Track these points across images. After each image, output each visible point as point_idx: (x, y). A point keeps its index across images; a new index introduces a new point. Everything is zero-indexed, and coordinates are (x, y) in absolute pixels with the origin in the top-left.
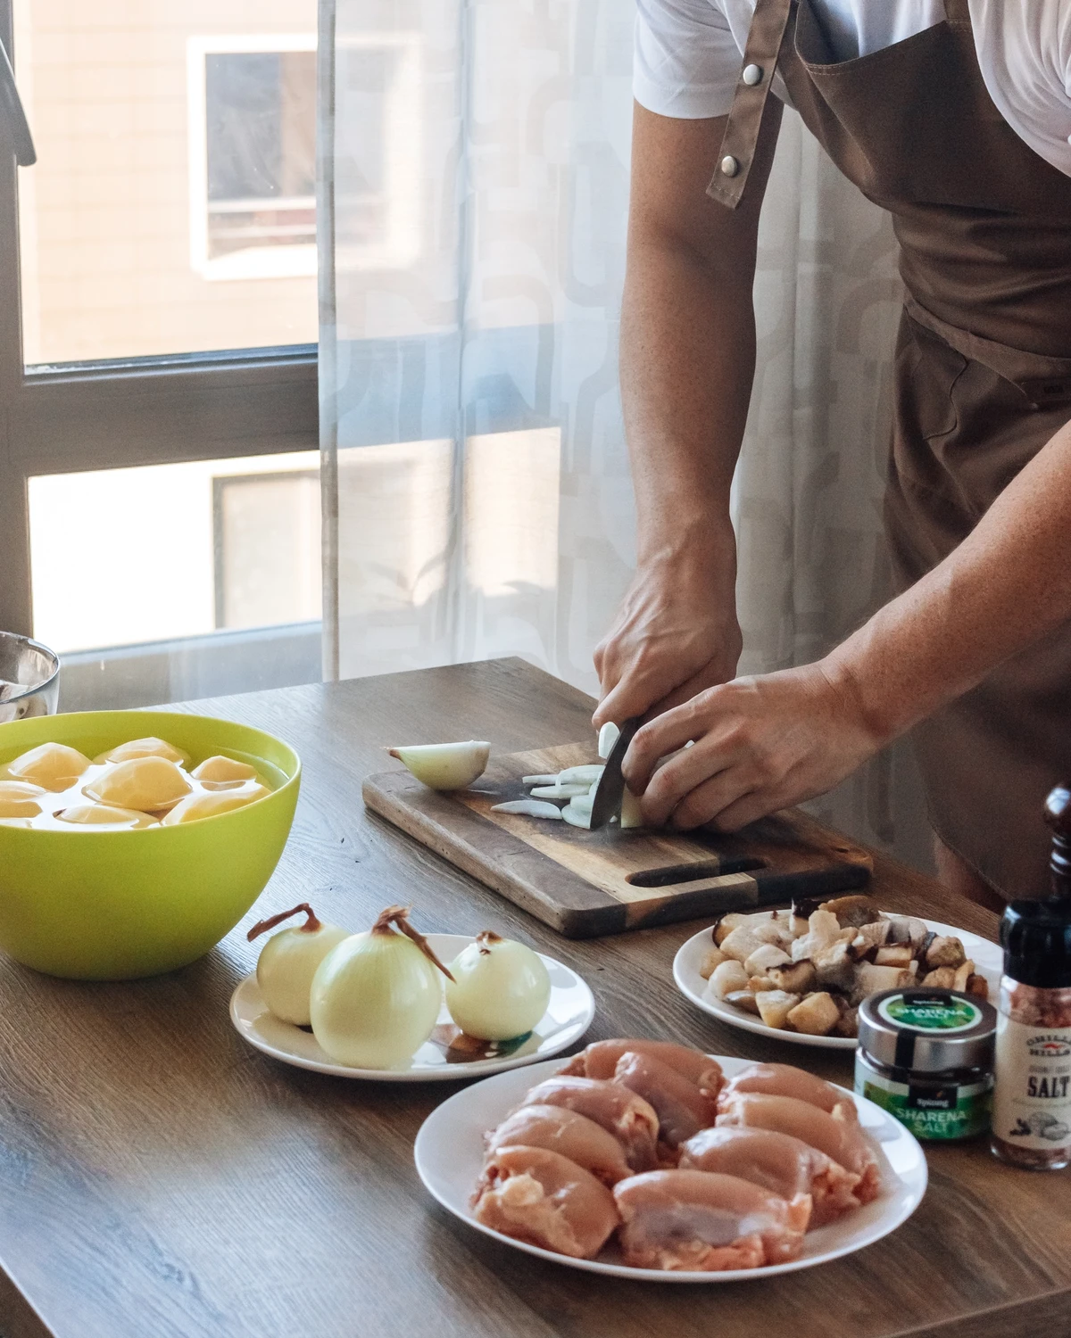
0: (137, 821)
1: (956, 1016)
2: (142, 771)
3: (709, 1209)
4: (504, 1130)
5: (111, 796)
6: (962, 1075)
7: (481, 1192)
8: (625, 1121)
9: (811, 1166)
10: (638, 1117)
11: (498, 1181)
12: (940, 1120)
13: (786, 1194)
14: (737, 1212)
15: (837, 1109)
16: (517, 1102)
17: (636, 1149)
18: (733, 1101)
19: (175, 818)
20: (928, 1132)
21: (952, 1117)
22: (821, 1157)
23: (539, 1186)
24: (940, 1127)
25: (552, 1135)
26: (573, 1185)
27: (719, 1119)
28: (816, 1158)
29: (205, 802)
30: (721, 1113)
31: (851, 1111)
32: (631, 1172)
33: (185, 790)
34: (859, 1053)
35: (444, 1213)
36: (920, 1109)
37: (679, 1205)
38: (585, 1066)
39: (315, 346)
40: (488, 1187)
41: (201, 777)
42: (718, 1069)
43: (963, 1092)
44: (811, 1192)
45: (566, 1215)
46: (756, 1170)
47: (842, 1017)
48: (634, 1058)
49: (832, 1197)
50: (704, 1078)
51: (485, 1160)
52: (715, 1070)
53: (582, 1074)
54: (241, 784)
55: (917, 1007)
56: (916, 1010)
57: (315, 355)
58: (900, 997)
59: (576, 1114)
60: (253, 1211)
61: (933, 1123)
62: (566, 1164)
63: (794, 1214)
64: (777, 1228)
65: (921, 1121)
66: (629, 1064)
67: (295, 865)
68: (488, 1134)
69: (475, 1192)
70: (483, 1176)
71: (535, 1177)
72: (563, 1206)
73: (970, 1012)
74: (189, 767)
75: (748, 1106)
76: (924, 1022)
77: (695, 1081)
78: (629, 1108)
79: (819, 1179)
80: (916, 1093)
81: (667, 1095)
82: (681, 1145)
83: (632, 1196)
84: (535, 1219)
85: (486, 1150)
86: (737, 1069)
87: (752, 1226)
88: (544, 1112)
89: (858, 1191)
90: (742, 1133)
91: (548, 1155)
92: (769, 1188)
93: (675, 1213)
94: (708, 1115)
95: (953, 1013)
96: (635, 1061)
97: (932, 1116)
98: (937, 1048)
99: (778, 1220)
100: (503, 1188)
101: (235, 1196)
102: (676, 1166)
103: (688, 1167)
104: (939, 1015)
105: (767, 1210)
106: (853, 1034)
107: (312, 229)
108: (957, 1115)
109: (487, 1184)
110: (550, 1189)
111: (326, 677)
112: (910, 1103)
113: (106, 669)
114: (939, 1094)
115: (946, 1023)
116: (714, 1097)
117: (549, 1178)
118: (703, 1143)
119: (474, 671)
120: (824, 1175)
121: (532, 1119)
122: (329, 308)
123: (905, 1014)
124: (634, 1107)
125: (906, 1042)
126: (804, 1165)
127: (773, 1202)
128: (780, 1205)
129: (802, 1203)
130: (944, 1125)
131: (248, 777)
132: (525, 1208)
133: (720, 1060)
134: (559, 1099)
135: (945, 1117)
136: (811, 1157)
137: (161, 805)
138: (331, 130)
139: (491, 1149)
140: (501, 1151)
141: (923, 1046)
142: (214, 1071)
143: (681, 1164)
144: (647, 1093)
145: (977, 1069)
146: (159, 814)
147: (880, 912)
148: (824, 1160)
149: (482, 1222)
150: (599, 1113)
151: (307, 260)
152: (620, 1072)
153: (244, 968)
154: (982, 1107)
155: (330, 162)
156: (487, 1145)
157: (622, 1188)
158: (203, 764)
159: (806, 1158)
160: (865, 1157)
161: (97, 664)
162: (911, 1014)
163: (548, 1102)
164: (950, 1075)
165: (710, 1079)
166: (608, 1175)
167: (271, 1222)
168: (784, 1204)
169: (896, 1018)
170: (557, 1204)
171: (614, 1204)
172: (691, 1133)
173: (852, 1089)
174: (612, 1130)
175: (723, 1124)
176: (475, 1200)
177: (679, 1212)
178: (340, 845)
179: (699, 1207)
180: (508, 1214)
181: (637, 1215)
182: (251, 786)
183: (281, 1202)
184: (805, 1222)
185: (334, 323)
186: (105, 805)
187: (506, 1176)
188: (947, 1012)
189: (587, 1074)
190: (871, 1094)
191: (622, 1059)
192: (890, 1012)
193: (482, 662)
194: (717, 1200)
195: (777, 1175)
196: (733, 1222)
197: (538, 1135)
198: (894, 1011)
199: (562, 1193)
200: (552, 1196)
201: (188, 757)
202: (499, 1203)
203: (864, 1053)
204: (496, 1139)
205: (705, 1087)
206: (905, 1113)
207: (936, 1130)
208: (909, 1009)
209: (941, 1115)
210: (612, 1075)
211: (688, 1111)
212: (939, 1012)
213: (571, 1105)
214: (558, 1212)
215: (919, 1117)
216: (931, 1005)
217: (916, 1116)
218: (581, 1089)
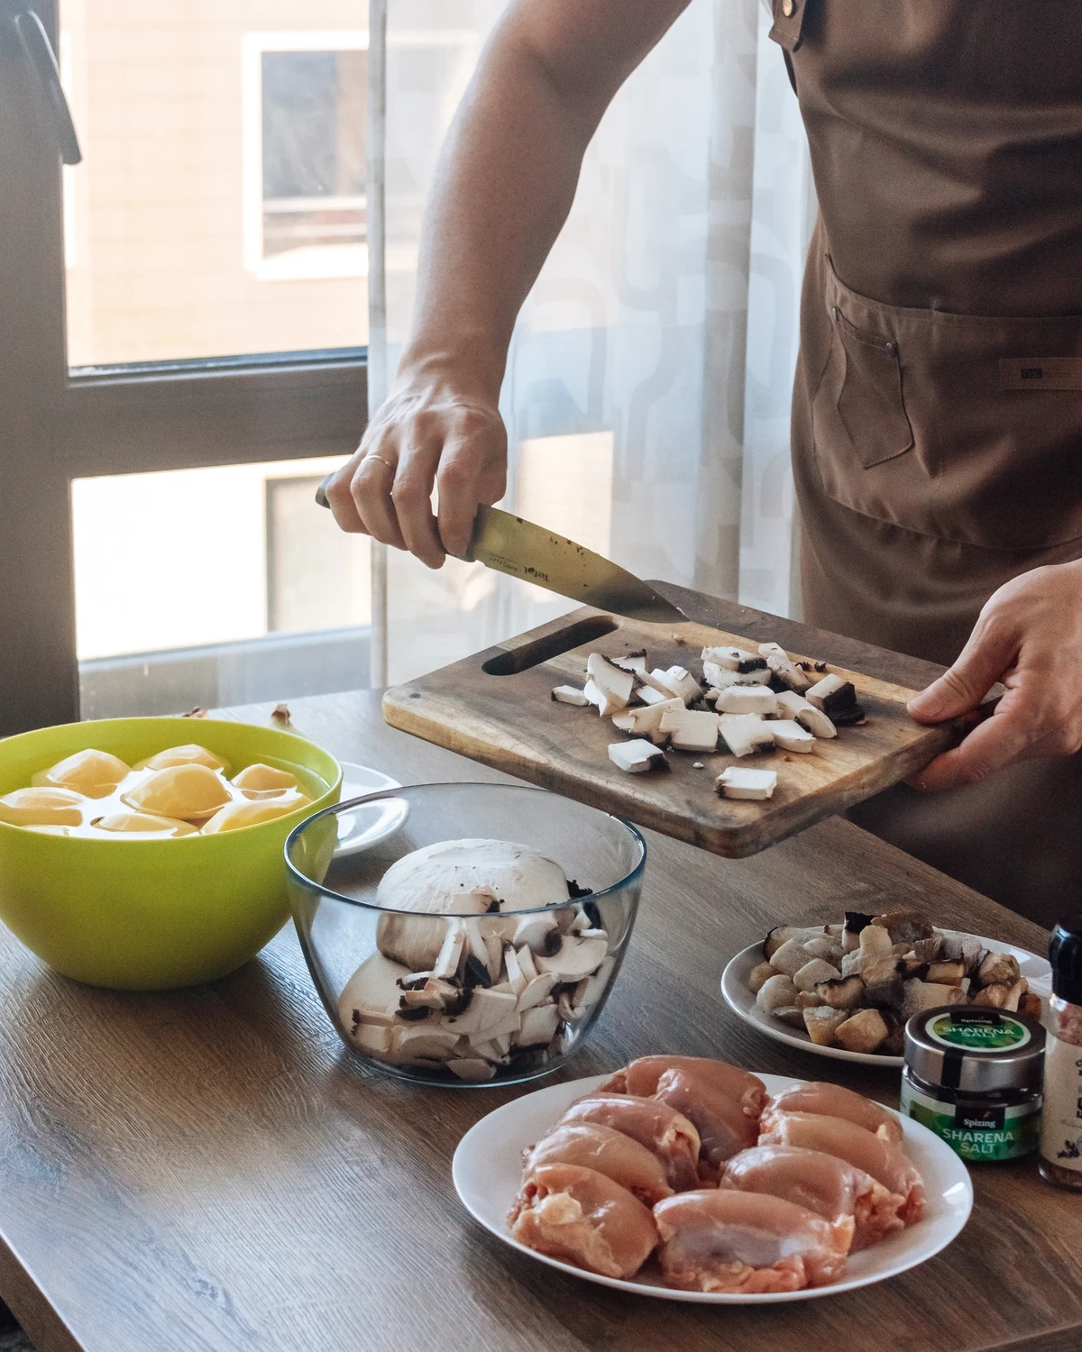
0: (176, 830)
1: (1004, 1035)
2: (181, 779)
3: (751, 1230)
4: (543, 1147)
5: (150, 804)
6: (1009, 1095)
7: (519, 1209)
8: (667, 1139)
9: (855, 1187)
10: (680, 1135)
11: (536, 1198)
12: (986, 1141)
13: (829, 1216)
14: (778, 1234)
15: (882, 1129)
16: (554, 1119)
17: (677, 1168)
18: (778, 1122)
19: (214, 827)
20: (975, 1153)
21: (999, 1138)
22: (865, 1177)
23: (577, 1204)
24: (987, 1148)
25: (593, 1153)
26: (612, 1204)
27: (761, 1139)
28: (860, 1178)
29: (245, 811)
30: (764, 1132)
31: (896, 1129)
32: (672, 1191)
33: (224, 798)
34: (905, 1072)
35: (481, 1230)
36: (967, 1129)
37: (720, 1225)
38: (626, 1083)
39: (365, 348)
40: (526, 1205)
41: (241, 785)
42: (762, 1087)
43: (1011, 1113)
44: (854, 1214)
45: (605, 1234)
46: (798, 1190)
47: (891, 1034)
48: (676, 1074)
49: (876, 1218)
50: (747, 1096)
51: (523, 1179)
52: (756, 1088)
53: (623, 1091)
54: (283, 793)
55: (965, 1025)
56: (963, 1029)
57: (364, 358)
58: (948, 1015)
59: (616, 1132)
60: (288, 1226)
61: (979, 1144)
62: (604, 1182)
63: (837, 1235)
64: (820, 1249)
65: (968, 1141)
66: (672, 1081)
68: (526, 1152)
69: (513, 1210)
70: (521, 1195)
71: (572, 1195)
72: (602, 1225)
73: (1018, 1031)
74: (230, 775)
75: (791, 1124)
76: (970, 1042)
77: (738, 1100)
78: (671, 1126)
79: (862, 1200)
80: (962, 1114)
81: (708, 1112)
82: (722, 1163)
83: (671, 1214)
84: (572, 1238)
85: (525, 1167)
86: (780, 1087)
87: (793, 1248)
88: (583, 1130)
89: (902, 1213)
90: (787, 1153)
91: (586, 1173)
92: (811, 1208)
93: (715, 1233)
94: (751, 1134)
95: (1001, 1032)
96: (677, 1078)
97: (978, 1136)
98: (984, 1067)
99: (820, 1243)
100: (541, 1206)
101: (269, 1210)
102: (718, 1186)
103: (729, 1187)
104: (986, 1034)
105: (810, 1231)
106: (900, 1053)
107: (361, 229)
108: (1005, 1136)
109: (526, 1202)
110: (589, 1207)
111: (375, 683)
112: (957, 1123)
113: (150, 673)
114: (986, 1116)
115: (995, 1043)
116: (757, 1117)
117: (588, 1195)
118: (742, 1165)
120: (867, 1197)
121: (573, 1136)
122: (378, 310)
123: (952, 1032)
124: (675, 1125)
125: (953, 1062)
126: (848, 1185)
127: (816, 1223)
128: (823, 1226)
129: (845, 1224)
130: (991, 1146)
131: (290, 786)
132: (563, 1226)
133: (763, 1077)
134: (599, 1117)
135: (992, 1138)
136: (854, 1177)
137: (201, 813)
138: (381, 132)
139: (530, 1166)
140: (539, 1170)
141: (970, 1065)
142: (250, 1083)
143: (722, 1183)
144: (689, 1111)
145: (1025, 1089)
146: (198, 822)
147: (933, 927)
148: (867, 1181)
149: (520, 1242)
150: (639, 1131)
151: (357, 260)
152: (661, 1090)
153: (283, 979)
154: (1031, 1128)
155: (380, 163)
156: (526, 1162)
157: (661, 1207)
158: (243, 772)
159: (849, 1178)
160: (909, 1179)
161: (140, 669)
162: (958, 1032)
163: (588, 1120)
164: (998, 1095)
165: (754, 1097)
166: (648, 1194)
167: (306, 1239)
168: (827, 1225)
169: (943, 1037)
170: (595, 1223)
171: (654, 1222)
172: (732, 1152)
173: (898, 1109)
174: (653, 1148)
175: (765, 1143)
176: (512, 1217)
177: (720, 1232)
179: (741, 1228)
180: (545, 1232)
181: (677, 1235)
182: (292, 795)
183: (316, 1217)
184: (847, 1243)
185: (384, 325)
186: (144, 812)
187: (545, 1194)
188: (995, 1031)
189: (628, 1091)
190: (917, 1113)
191: (664, 1076)
192: (937, 1030)
194: (759, 1221)
195: (819, 1195)
196: (776, 1242)
197: (578, 1153)
198: (942, 1030)
199: (601, 1212)
200: (589, 1216)
201: (229, 765)
202: (537, 1221)
203: (910, 1071)
204: (534, 1157)
205: (748, 1105)
206: (951, 1133)
207: (983, 1151)
208: (956, 1028)
209: (988, 1136)
210: (654, 1092)
211: (730, 1129)
212: (987, 1031)
213: (611, 1122)
214: (596, 1231)
215: (965, 1138)
216: (979, 1024)
217: (963, 1137)
218: (621, 1106)
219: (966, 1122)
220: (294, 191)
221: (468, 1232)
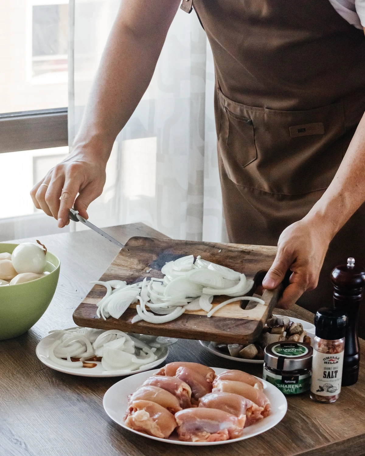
0: (1, 283)
1: (299, 351)
2: (2, 265)
3: (209, 421)
4: (135, 395)
6: (301, 372)
7: (127, 416)
8: (179, 391)
9: (246, 405)
10: (184, 389)
11: (133, 412)
12: (292, 388)
13: (237, 415)
14: (219, 422)
15: (256, 385)
16: (140, 385)
17: (183, 401)
18: (219, 384)
19: (14, 282)
20: (288, 392)
21: (297, 386)
22: (250, 402)
23: (148, 414)
24: (293, 390)
25: (153, 396)
26: (160, 414)
27: (213, 390)
28: (248, 402)
30: (214, 388)
31: (261, 385)
32: (182, 409)
34: (264, 365)
35: (114, 423)
36: (286, 384)
37: (198, 420)
38: (165, 372)
39: (67, 108)
40: (130, 414)
42: (214, 372)
43: (301, 378)
44: (246, 414)
45: (158, 424)
46: (226, 407)
47: (259, 352)
48: (183, 369)
49: (253, 415)
50: (208, 376)
51: (128, 406)
52: (211, 373)
53: (164, 375)
55: (285, 348)
56: (285, 349)
57: (67, 112)
58: (279, 345)
59: (161, 389)
60: (46, 422)
61: (290, 389)
62: (157, 406)
63: (240, 422)
64: (234, 427)
65: (286, 388)
66: (181, 371)
67: (59, 299)
68: (129, 396)
69: (125, 416)
70: (128, 411)
71: (146, 411)
72: (157, 421)
73: (304, 350)
75: (224, 385)
76: (287, 354)
77: (205, 377)
78: (181, 386)
79: (248, 410)
80: (284, 379)
81: (195, 382)
82: (199, 399)
83: (181, 417)
84: (146, 425)
85: (129, 401)
86: (220, 372)
87: (224, 426)
88: (150, 388)
89: (262, 413)
90: (222, 394)
91: (151, 403)
92: (230, 413)
93: (197, 422)
94: (210, 388)
95: (298, 350)
96: (183, 370)
97: (289, 386)
98: (292, 362)
99: (234, 424)
100: (135, 415)
101: (39, 416)
102: (198, 406)
103: (201, 407)
104: (293, 351)
105: (230, 421)
106: (262, 358)
107: (66, 66)
108: (299, 385)
109: (129, 413)
110: (152, 414)
112: (282, 382)
114: (292, 379)
115: (295, 354)
116: (212, 382)
117: (151, 411)
118: (206, 399)
119: (125, 228)
120: (251, 408)
121: (146, 391)
122: (72, 95)
123: (281, 351)
124: (182, 386)
125: (281, 361)
126: (244, 405)
127: (232, 418)
128: (234, 419)
129: (243, 418)
130: (294, 389)
132: (143, 421)
133: (214, 369)
134: (155, 384)
135: (294, 386)
136: (246, 402)
137: (9, 277)
138: (73, 31)
139: (131, 401)
140: (134, 402)
141: (287, 362)
142: (31, 373)
143: (199, 406)
144: (187, 381)
145: (306, 369)
147: (273, 315)
148: (251, 403)
149: (128, 426)
150: (170, 389)
151: (64, 77)
152: (178, 373)
153: (41, 337)
154: (307, 383)
155: (72, 43)
156: (129, 400)
157: (177, 414)
159: (244, 402)
160: (265, 401)
162: (283, 351)
163: (151, 385)
164: (297, 372)
165: (210, 375)
166: (173, 410)
167: (52, 426)
168: (236, 418)
169: (277, 352)
170: (154, 420)
171: (175, 420)
172: (203, 395)
173: (262, 378)
174: (174, 394)
175: (215, 391)
176: (125, 418)
177: (198, 422)
178: (75, 292)
179: (206, 420)
180: (137, 423)
181: (183, 423)
183: (55, 419)
184: (243, 424)
185: (74, 100)
187: (136, 410)
188: (296, 349)
189: (166, 375)
190: (268, 379)
191: (178, 369)
192: (276, 350)
193: (128, 224)
194: (212, 418)
195: (234, 408)
196: (218, 425)
197: (148, 396)
198: (277, 350)
199: (156, 416)
200: (152, 417)
202: (134, 420)
203: (266, 364)
204: (132, 398)
205: (209, 379)
206: (280, 385)
207: (291, 391)
208: (282, 349)
209: (293, 386)
210: (175, 375)
211: (202, 387)
212: (293, 350)
213: (159, 385)
214: (155, 423)
215: (285, 387)
216: (291, 347)
217: (284, 387)
218: (163, 380)
219: (286, 381)
220: (42, 53)
221: (109, 424)
